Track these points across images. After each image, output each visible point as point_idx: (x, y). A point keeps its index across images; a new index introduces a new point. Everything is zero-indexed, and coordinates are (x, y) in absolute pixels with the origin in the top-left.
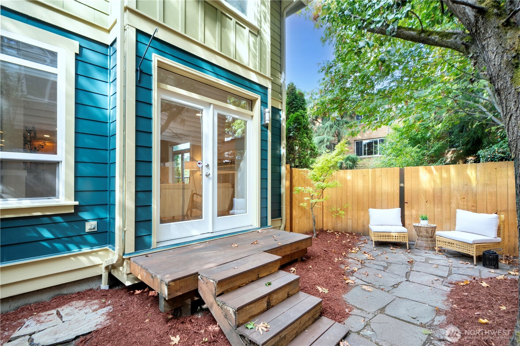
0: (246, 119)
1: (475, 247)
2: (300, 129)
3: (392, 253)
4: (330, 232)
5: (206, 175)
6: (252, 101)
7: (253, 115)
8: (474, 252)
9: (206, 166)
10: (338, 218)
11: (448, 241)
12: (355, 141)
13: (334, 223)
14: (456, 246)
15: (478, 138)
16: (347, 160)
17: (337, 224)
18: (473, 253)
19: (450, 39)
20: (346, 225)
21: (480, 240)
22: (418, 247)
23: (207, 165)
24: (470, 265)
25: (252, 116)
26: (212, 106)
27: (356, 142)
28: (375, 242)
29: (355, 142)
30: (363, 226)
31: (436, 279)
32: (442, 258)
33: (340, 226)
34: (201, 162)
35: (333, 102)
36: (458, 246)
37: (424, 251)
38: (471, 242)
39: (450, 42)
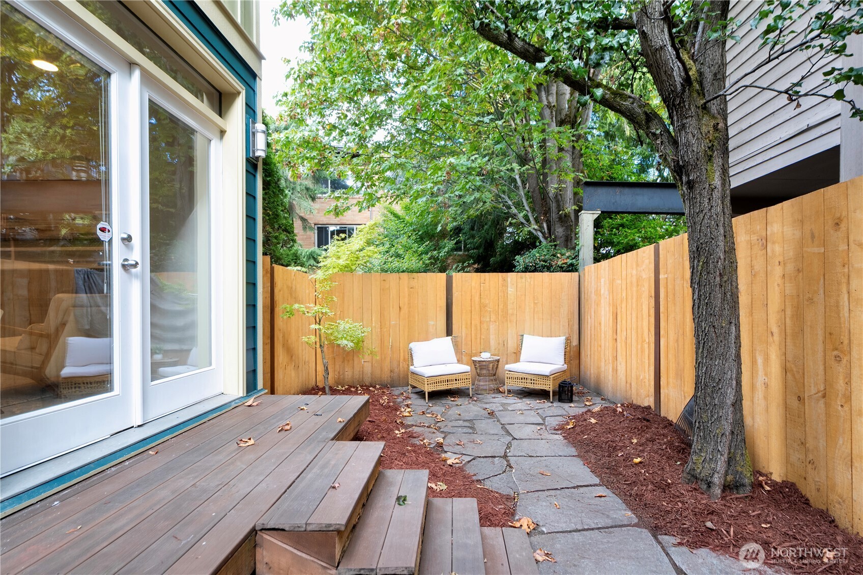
0: (210, 136)
1: (551, 379)
2: (270, 185)
3: (457, 405)
4: (344, 389)
5: (124, 266)
6: (220, 94)
7: (224, 128)
8: (551, 386)
9: (123, 239)
10: (346, 362)
11: (521, 377)
12: (315, 224)
13: (339, 373)
14: (531, 382)
15: (491, 240)
16: (310, 258)
17: (344, 374)
18: (549, 386)
19: (625, 101)
20: (361, 372)
21: (555, 370)
22: (480, 392)
23: (125, 236)
24: (548, 404)
25: (222, 133)
26: (137, 74)
27: (318, 228)
28: (429, 393)
29: (316, 226)
30: (391, 371)
31: (539, 428)
32: (514, 401)
33: (350, 376)
34: (108, 227)
35: (307, 146)
36: (533, 382)
37: (489, 396)
38: (547, 374)
39: (624, 105)
